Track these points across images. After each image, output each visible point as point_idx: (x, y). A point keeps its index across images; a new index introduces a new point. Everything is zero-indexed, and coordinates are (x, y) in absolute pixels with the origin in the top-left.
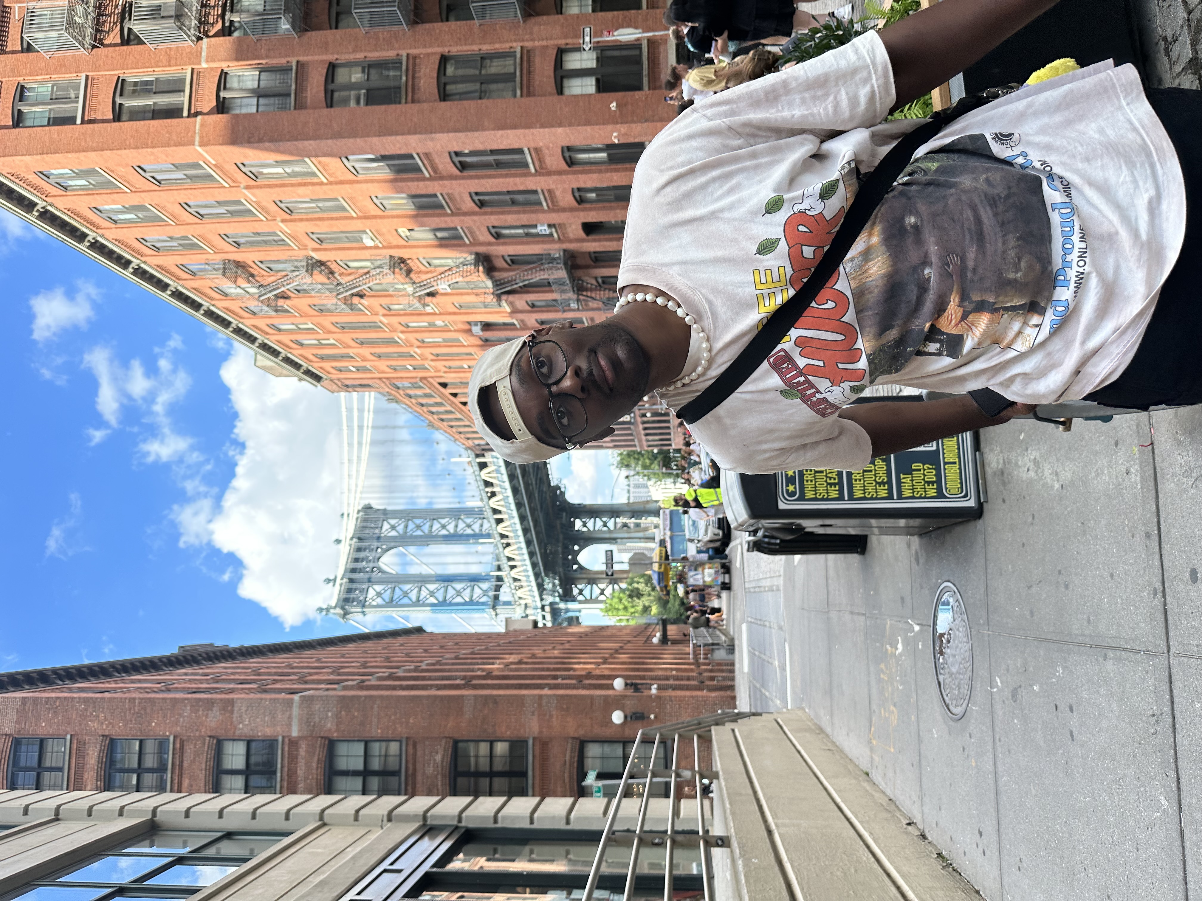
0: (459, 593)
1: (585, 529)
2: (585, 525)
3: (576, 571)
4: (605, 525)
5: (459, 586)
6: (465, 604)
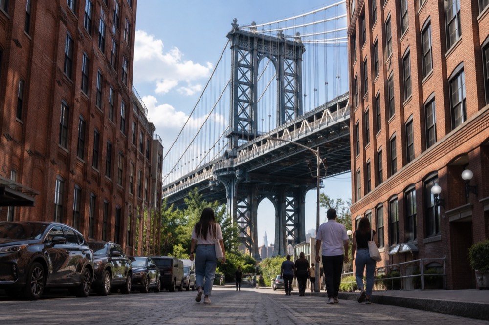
0: (243, 110)
1: (286, 203)
2: (290, 203)
4: (290, 218)
6: (237, 116)
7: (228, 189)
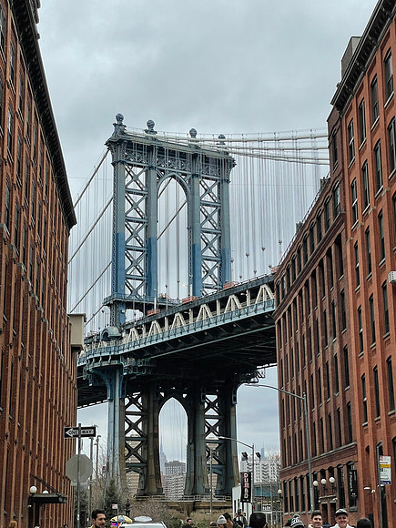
1: (206, 405)
2: (211, 405)
4: (211, 429)
7: (111, 385)
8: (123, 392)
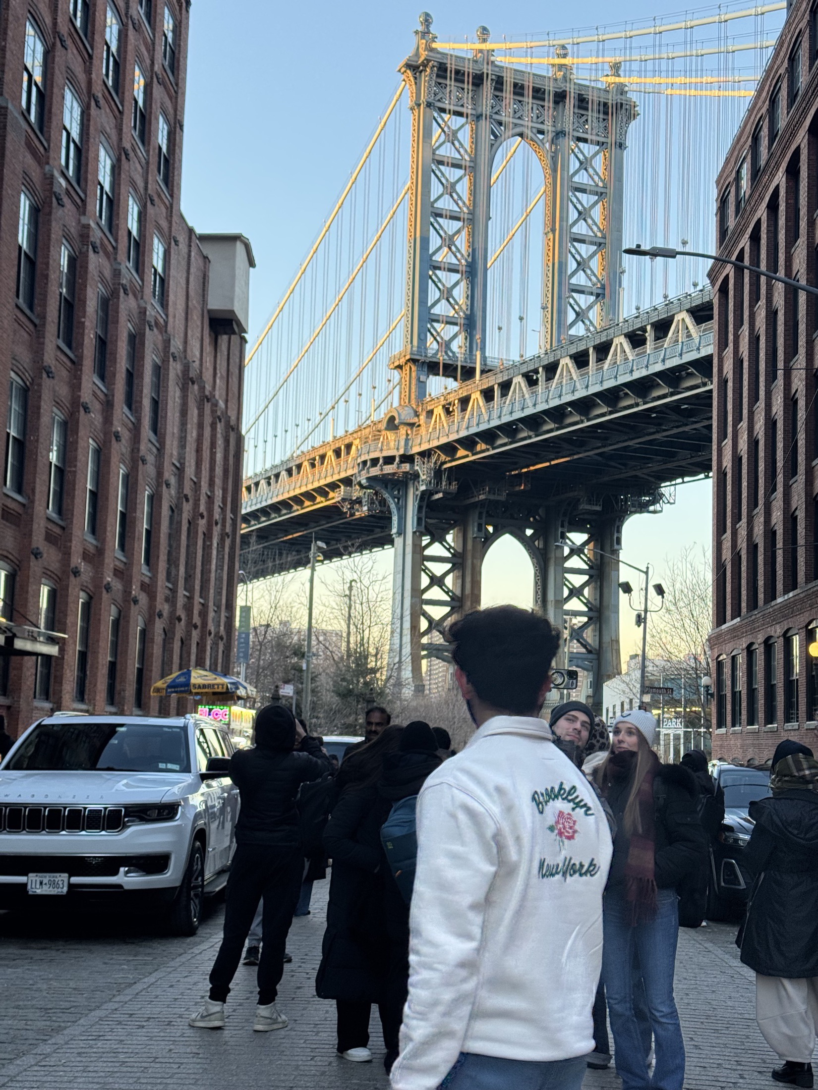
0: (447, 294)
2: (576, 551)
3: (480, 528)
4: (575, 592)
5: (460, 293)
7: (399, 509)
8: (419, 520)
